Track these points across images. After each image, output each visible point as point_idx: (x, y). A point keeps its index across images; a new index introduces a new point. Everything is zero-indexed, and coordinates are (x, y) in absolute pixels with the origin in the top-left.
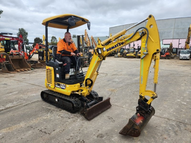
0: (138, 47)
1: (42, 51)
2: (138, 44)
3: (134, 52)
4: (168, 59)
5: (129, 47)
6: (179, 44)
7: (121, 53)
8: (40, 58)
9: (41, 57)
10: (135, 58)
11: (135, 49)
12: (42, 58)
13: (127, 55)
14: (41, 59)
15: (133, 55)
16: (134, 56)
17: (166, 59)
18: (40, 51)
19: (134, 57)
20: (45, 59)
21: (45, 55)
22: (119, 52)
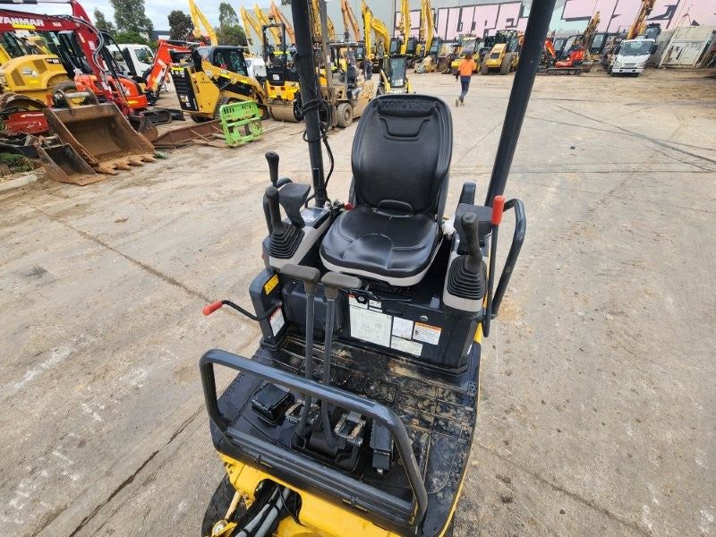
0: (486, 31)
1: (182, 75)
2: (486, 22)
4: (577, 73)
5: (457, 35)
6: (613, 16)
7: (434, 56)
8: (183, 101)
9: (187, 98)
12: (191, 101)
13: (453, 64)
14: (187, 105)
17: (569, 74)
18: (177, 73)
20: (199, 105)
21: (195, 89)
22: (428, 54)
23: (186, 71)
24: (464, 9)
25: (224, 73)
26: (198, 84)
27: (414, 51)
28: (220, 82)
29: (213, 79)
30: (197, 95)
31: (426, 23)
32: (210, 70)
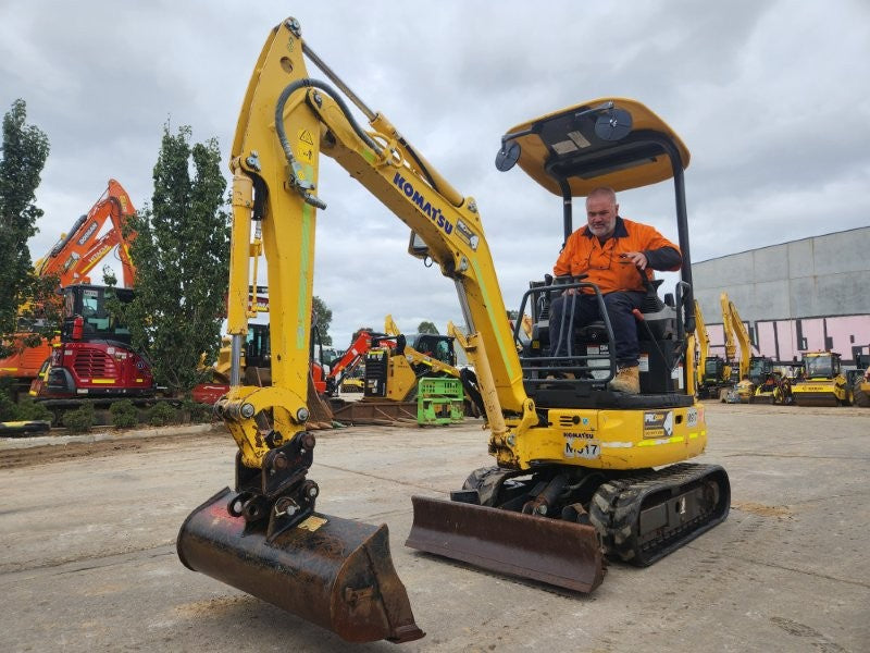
1: (380, 358)
3: (836, 375)
8: (370, 386)
9: (376, 384)
10: (845, 403)
11: (836, 358)
12: (380, 388)
13: (795, 389)
14: (374, 391)
15: (830, 388)
16: (842, 397)
18: (374, 357)
19: (838, 400)
20: (388, 390)
21: (389, 372)
22: (745, 377)
23: (385, 354)
24: (803, 322)
25: (426, 360)
26: (395, 368)
27: (719, 375)
28: (420, 369)
29: (412, 365)
30: (389, 379)
31: (735, 337)
32: (412, 355)
